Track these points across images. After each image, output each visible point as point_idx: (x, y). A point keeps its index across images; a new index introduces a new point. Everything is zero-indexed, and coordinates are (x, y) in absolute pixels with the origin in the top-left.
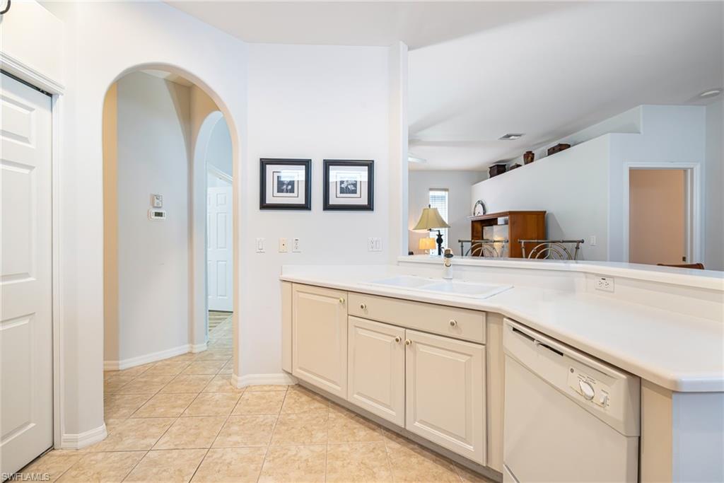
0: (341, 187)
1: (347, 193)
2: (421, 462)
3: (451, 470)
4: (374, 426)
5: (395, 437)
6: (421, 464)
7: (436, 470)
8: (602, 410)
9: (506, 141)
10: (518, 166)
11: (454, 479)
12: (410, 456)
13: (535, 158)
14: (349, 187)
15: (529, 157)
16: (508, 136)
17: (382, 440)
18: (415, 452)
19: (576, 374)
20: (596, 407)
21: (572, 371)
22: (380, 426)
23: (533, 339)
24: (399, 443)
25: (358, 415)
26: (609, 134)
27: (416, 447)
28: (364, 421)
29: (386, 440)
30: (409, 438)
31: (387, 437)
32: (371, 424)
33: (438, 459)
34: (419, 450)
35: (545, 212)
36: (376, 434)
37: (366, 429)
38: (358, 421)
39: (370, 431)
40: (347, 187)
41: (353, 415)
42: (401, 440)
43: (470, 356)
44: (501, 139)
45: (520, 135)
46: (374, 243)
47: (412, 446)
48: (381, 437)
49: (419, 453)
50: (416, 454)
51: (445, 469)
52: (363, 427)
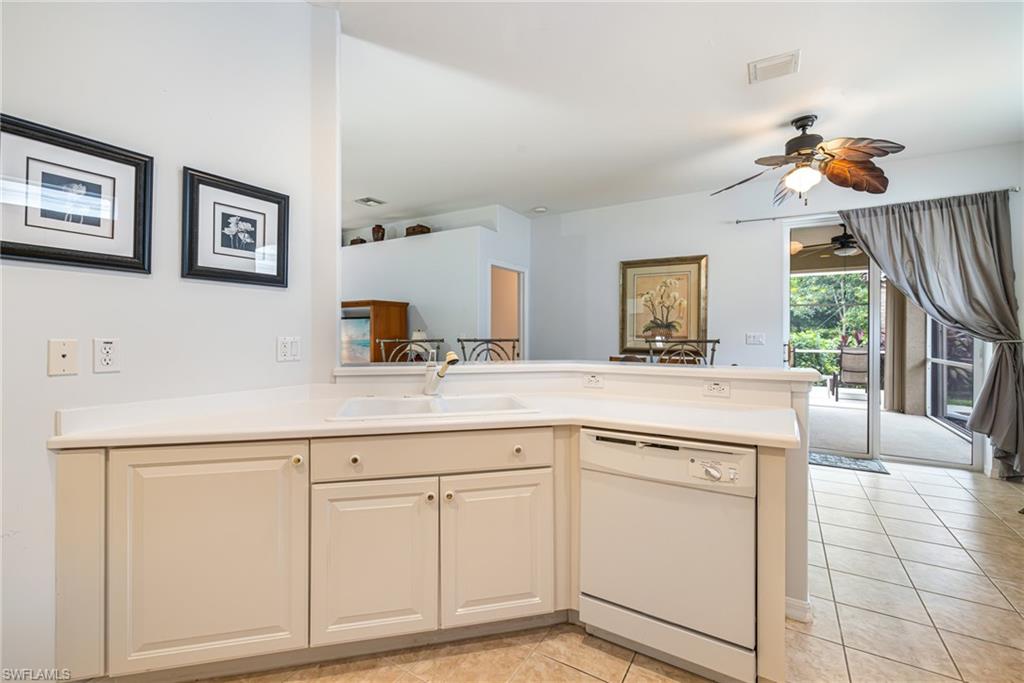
0: (223, 235)
1: (235, 248)
2: (473, 660)
3: (510, 645)
4: (367, 662)
5: (412, 655)
6: (476, 664)
7: (498, 657)
8: (732, 485)
9: (363, 206)
10: (363, 241)
11: (522, 652)
12: (456, 663)
13: (386, 237)
14: (241, 236)
15: (379, 233)
16: (368, 200)
17: (401, 671)
18: (456, 654)
19: (698, 463)
20: (726, 485)
21: (693, 461)
22: (374, 656)
23: (633, 443)
24: (426, 659)
25: (323, 664)
26: (479, 227)
27: (448, 648)
28: (344, 665)
29: (406, 668)
30: (431, 643)
31: (403, 662)
32: (358, 663)
33: (485, 643)
34: (456, 649)
35: (407, 304)
36: (383, 669)
37: (362, 673)
38: (335, 673)
39: (371, 673)
40: (235, 236)
41: (316, 669)
42: (422, 653)
43: (536, 485)
44: (356, 201)
45: (379, 203)
46: (288, 346)
47: (443, 651)
48: (395, 669)
49: (461, 653)
50: (459, 656)
51: (505, 649)
52: (351, 674)
